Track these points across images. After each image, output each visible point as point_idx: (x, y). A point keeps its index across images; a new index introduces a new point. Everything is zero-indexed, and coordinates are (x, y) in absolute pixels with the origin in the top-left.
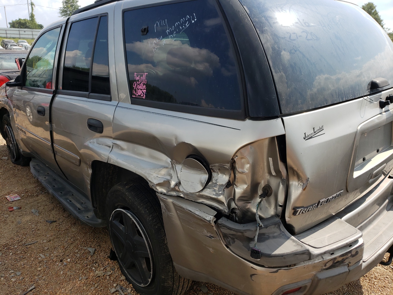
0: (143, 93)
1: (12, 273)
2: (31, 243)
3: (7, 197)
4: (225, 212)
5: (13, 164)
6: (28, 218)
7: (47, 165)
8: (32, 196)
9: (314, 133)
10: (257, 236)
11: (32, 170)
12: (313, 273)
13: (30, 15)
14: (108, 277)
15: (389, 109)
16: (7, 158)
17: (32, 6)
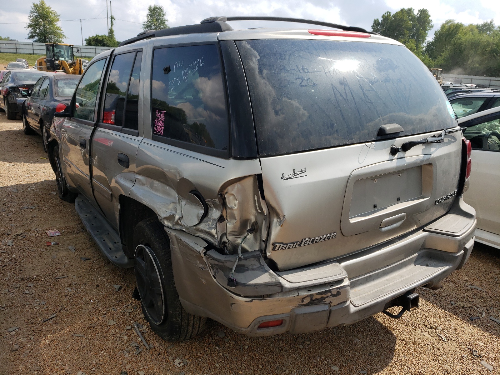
0: (162, 130)
1: (37, 302)
2: (61, 277)
3: (47, 232)
4: (216, 245)
5: (60, 200)
6: (64, 254)
7: (90, 202)
8: (72, 233)
9: (294, 174)
10: (235, 267)
11: (76, 207)
12: (290, 307)
13: (109, 31)
14: (128, 315)
15: (405, 156)
16: (55, 193)
17: (112, 21)
